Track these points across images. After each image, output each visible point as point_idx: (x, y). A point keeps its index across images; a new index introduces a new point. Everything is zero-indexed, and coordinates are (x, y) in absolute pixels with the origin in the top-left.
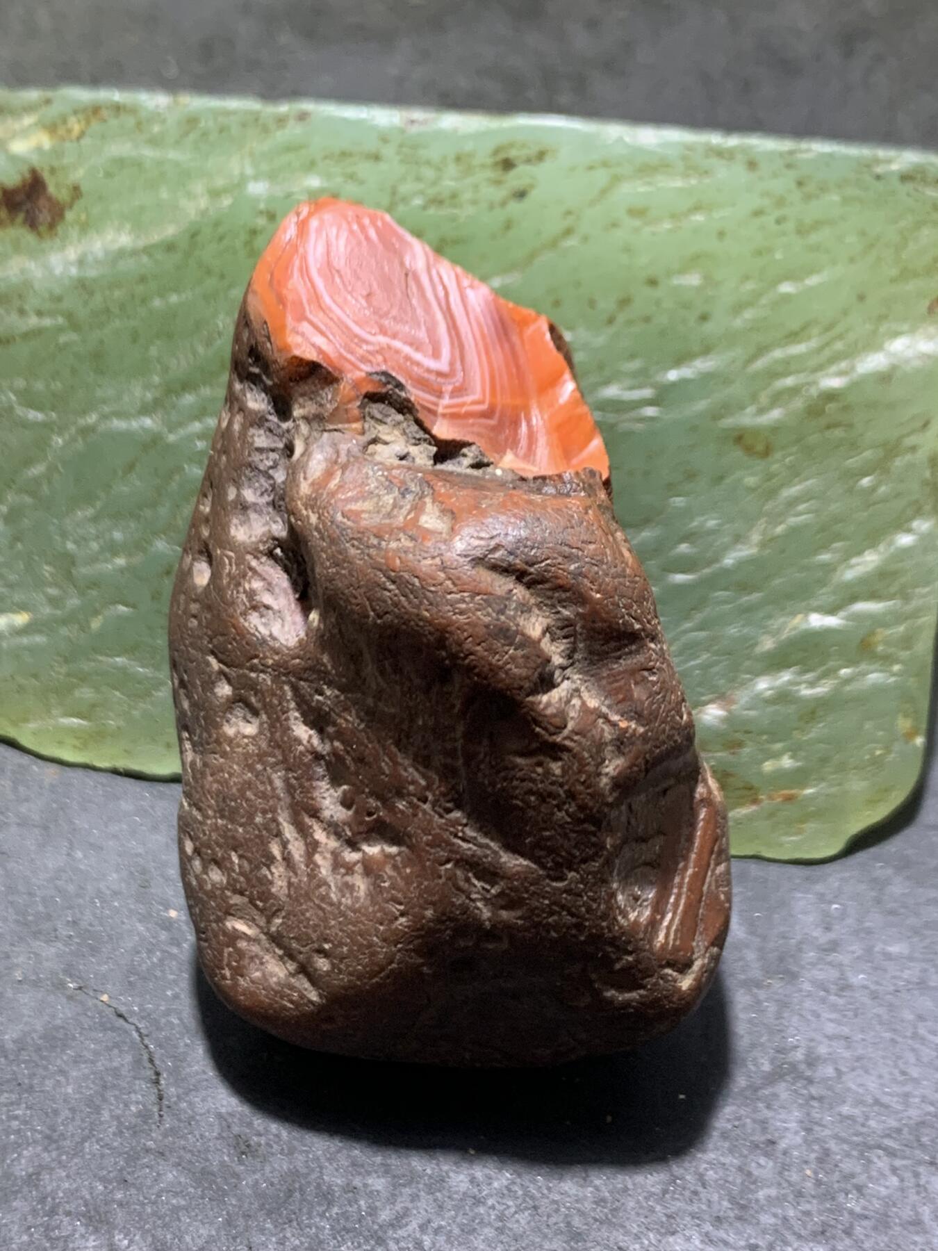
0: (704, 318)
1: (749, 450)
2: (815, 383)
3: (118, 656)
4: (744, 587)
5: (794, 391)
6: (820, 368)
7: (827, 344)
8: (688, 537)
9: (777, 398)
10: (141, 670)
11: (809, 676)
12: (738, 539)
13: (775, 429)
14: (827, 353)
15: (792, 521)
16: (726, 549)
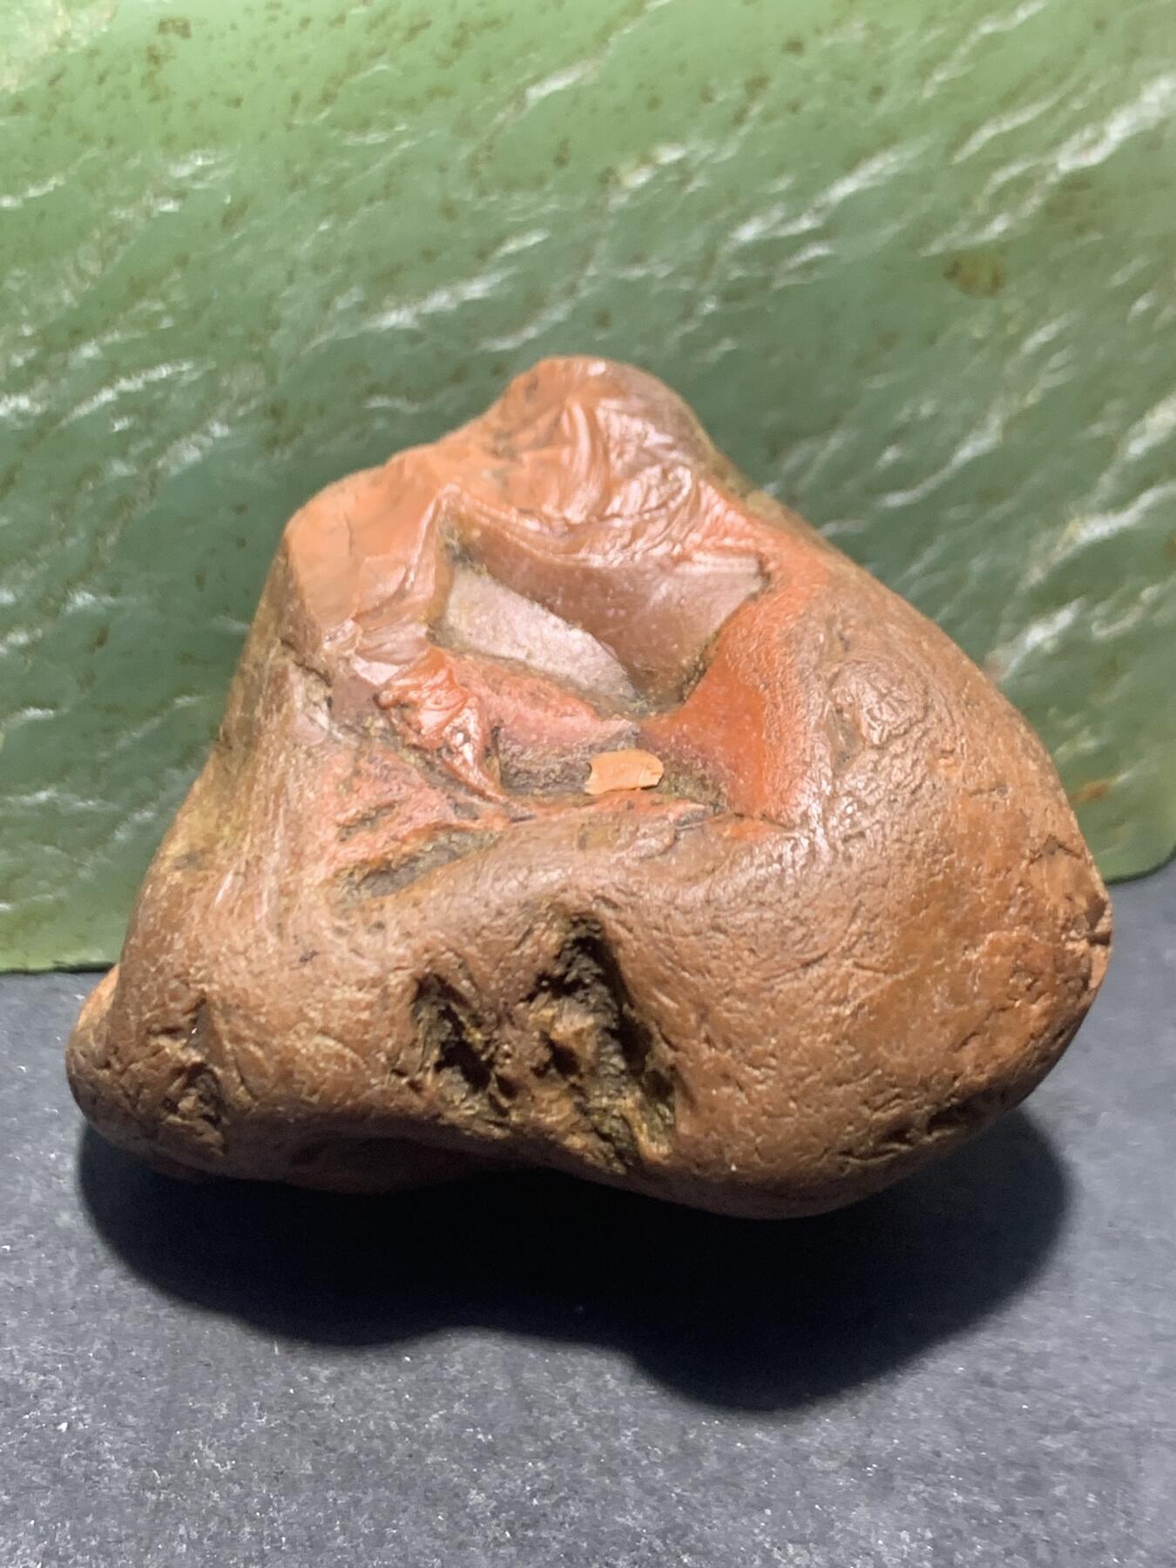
0: (877, 92)
1: (968, 286)
2: (1054, 166)
3: (39, 789)
4: (988, 496)
5: (1023, 184)
6: (1056, 142)
7: (1062, 104)
8: (897, 436)
9: (1001, 200)
10: (81, 804)
11: (1100, 610)
12: (972, 423)
13: (1002, 246)
14: (1063, 117)
15: (1047, 381)
16: (955, 443)
